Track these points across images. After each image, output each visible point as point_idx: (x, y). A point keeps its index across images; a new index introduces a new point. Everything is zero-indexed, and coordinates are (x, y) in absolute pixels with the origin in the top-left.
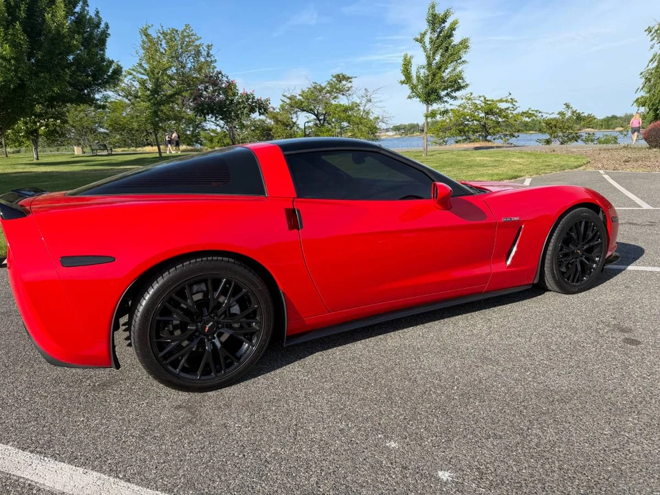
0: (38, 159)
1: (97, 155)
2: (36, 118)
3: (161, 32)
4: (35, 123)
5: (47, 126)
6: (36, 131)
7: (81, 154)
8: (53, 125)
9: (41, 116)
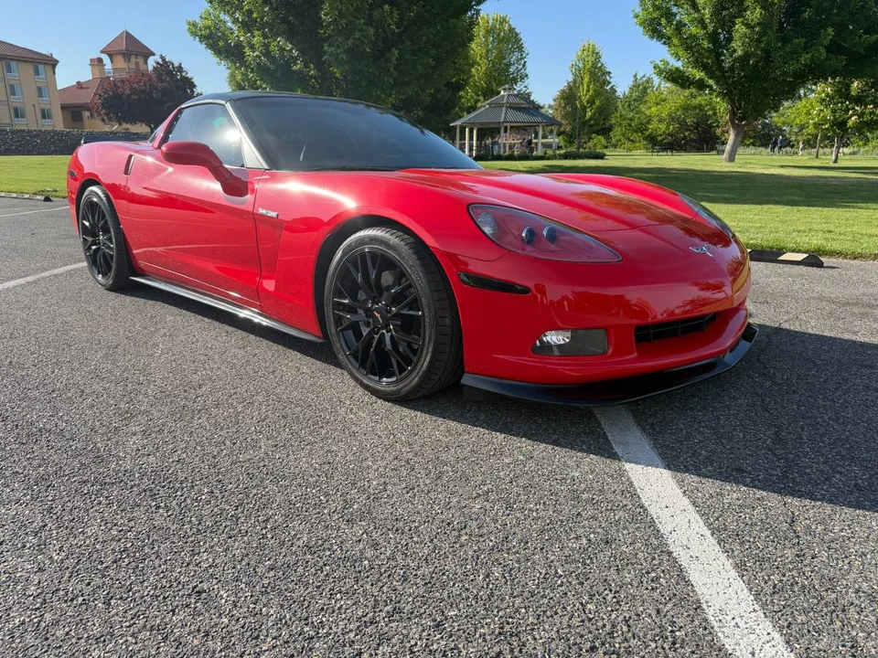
0: (836, 161)
2: (851, 103)
4: (847, 111)
5: (861, 115)
6: (845, 122)
8: (871, 114)
9: (859, 100)
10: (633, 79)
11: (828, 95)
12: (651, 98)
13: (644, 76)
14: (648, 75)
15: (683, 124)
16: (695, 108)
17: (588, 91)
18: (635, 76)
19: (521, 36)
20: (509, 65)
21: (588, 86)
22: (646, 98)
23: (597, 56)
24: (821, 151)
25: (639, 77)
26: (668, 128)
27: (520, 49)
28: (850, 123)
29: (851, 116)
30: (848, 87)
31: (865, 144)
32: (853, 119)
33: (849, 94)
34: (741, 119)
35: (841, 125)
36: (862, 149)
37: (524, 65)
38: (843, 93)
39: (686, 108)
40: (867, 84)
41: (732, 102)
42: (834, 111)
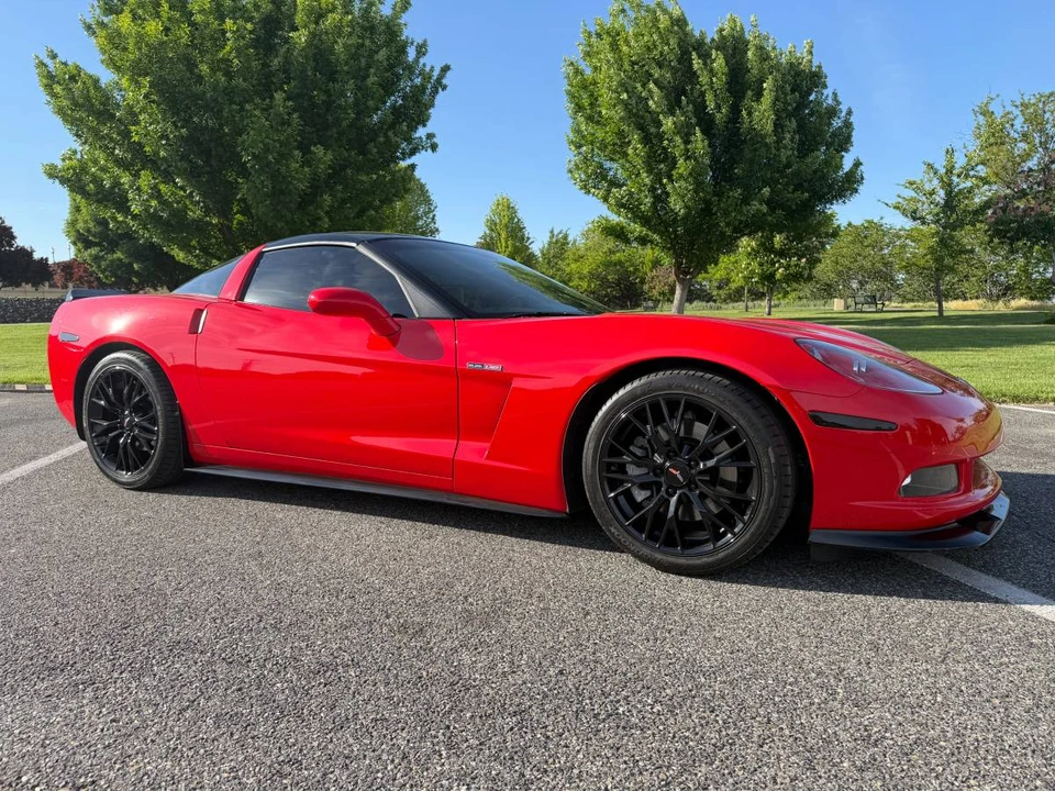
0: (769, 314)
1: (862, 312)
2: (775, 256)
3: (1018, 103)
4: (773, 264)
5: (787, 267)
6: (772, 275)
7: (842, 308)
8: (796, 266)
9: (782, 253)
10: (549, 234)
11: (753, 249)
12: (569, 255)
13: (560, 233)
14: (564, 231)
15: (604, 281)
16: (615, 264)
17: (507, 247)
18: (552, 232)
19: (427, 187)
20: (417, 218)
21: (506, 242)
22: (566, 255)
23: (511, 209)
24: (750, 304)
25: (556, 233)
26: (589, 286)
27: (428, 201)
28: (778, 276)
29: (778, 269)
30: (771, 238)
31: (784, 297)
32: (780, 271)
33: (773, 247)
34: (686, 273)
35: (769, 278)
36: (782, 302)
37: (433, 219)
38: (767, 247)
39: (608, 265)
40: (787, 238)
41: (677, 256)
42: (761, 265)
